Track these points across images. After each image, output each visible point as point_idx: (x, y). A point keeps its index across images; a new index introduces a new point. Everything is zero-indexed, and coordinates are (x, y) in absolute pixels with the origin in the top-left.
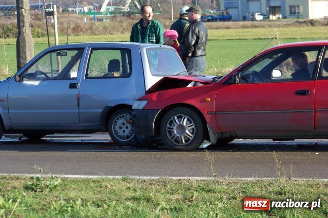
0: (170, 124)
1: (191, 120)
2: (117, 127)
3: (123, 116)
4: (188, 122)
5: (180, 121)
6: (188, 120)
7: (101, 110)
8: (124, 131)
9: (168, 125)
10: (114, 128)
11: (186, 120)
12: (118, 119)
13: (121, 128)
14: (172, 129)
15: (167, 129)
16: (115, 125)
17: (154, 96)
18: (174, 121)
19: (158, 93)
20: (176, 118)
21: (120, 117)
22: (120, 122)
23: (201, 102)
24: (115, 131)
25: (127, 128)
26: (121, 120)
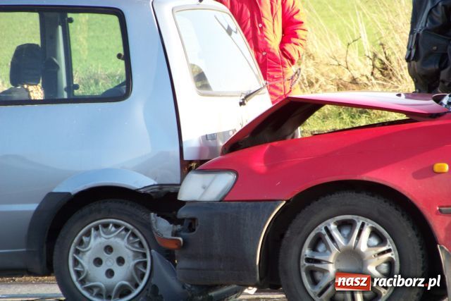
0: (314, 247)
1: (386, 234)
2: (86, 261)
3: (106, 226)
4: (375, 241)
5: (348, 238)
6: (374, 233)
7: (33, 207)
8: (110, 273)
9: (307, 252)
10: (76, 262)
11: (367, 232)
12: (88, 234)
13: (98, 262)
14: (318, 261)
15: (303, 262)
16: (77, 252)
17: (257, 158)
18: (327, 238)
19: (268, 146)
20: (333, 227)
21: (97, 228)
22: (96, 243)
23: (418, 175)
24: (78, 273)
25: (121, 261)
26: (98, 236)
